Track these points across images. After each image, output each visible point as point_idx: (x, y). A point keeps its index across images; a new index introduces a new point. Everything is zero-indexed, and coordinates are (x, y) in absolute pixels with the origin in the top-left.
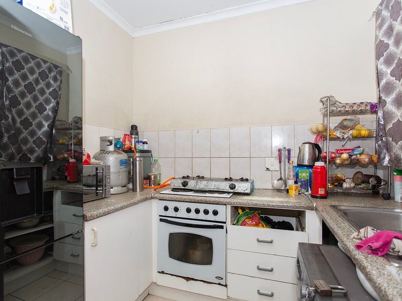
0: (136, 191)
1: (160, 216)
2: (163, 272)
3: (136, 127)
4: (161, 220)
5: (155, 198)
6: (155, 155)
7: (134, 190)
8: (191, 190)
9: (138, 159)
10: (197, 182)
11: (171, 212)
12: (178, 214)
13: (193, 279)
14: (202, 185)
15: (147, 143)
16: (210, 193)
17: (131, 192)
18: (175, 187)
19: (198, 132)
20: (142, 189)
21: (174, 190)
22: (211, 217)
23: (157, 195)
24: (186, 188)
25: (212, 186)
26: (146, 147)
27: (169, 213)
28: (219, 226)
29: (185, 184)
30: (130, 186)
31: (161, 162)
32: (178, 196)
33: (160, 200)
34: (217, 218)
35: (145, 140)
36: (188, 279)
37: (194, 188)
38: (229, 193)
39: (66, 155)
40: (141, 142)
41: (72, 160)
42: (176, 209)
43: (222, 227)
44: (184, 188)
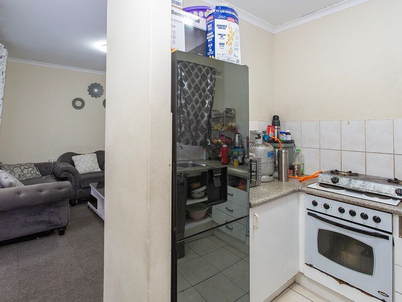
0: (282, 181)
1: (308, 209)
2: (311, 266)
3: (278, 117)
4: (309, 214)
5: (303, 191)
6: (298, 144)
7: (279, 179)
8: (343, 188)
9: (283, 151)
10: (350, 181)
11: (320, 208)
12: (329, 212)
13: (347, 284)
14: (357, 184)
15: (290, 134)
16: (368, 196)
17: (276, 182)
18: (323, 182)
19: (349, 123)
20: (287, 180)
21: (322, 185)
22: (370, 222)
23: (305, 189)
24: (337, 184)
25: (371, 187)
26: (289, 138)
27: (317, 208)
28: (384, 236)
29: (335, 181)
30: (276, 174)
31: (304, 152)
32: (329, 194)
33: (307, 194)
34: (380, 226)
35: (288, 131)
36: (341, 282)
37: (347, 187)
38: (396, 199)
39: (220, 141)
40: (284, 133)
41: (225, 146)
42: (327, 207)
43: (387, 238)
44: (334, 184)
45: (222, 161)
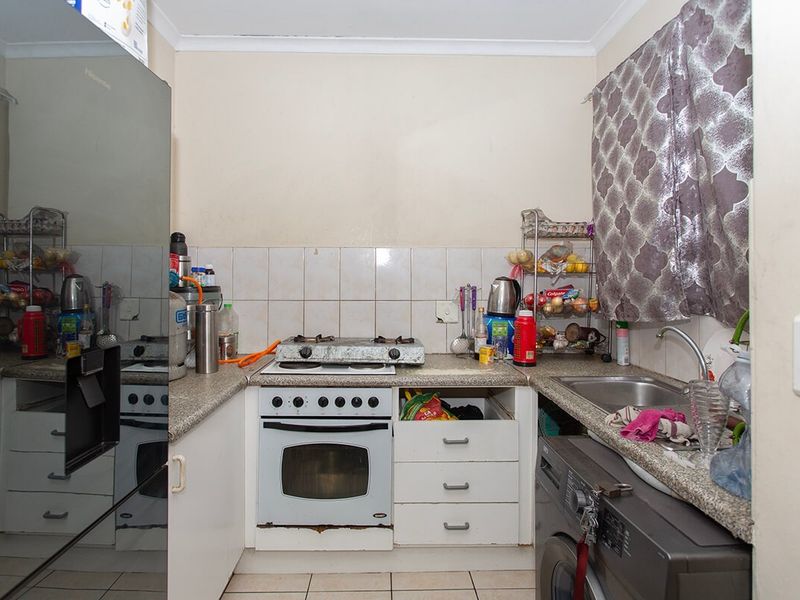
0: (204, 372)
1: (263, 417)
2: (269, 525)
3: (182, 237)
4: (266, 425)
5: (254, 384)
6: (226, 294)
7: (199, 368)
8: (317, 364)
9: (208, 307)
10: (329, 349)
11: (287, 408)
12: (302, 411)
13: (330, 527)
14: (339, 353)
15: (212, 273)
16: (356, 368)
17: (192, 376)
18: (285, 360)
19: (316, 253)
20: (216, 367)
21: (284, 365)
22: (365, 410)
23: (258, 378)
24: (309, 360)
25: (359, 353)
26: (210, 281)
27: (283, 410)
28: (379, 425)
29: (305, 353)
30: (191, 362)
31: (237, 309)
32: (303, 378)
33: (262, 386)
34: (377, 411)
35: (209, 267)
36: (320, 528)
37: (326, 361)
40: (202, 270)
42: (298, 402)
43: (385, 426)
44: (304, 360)
45: (25, 350)
